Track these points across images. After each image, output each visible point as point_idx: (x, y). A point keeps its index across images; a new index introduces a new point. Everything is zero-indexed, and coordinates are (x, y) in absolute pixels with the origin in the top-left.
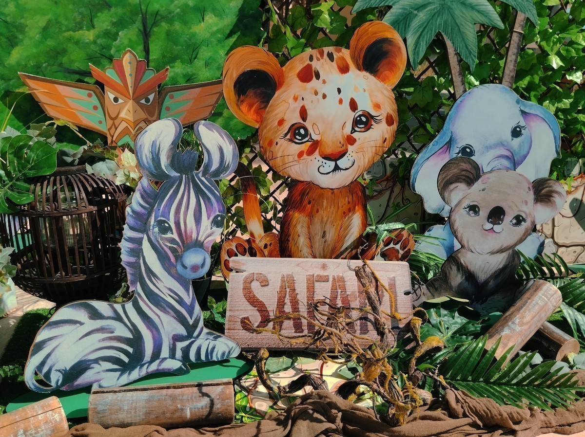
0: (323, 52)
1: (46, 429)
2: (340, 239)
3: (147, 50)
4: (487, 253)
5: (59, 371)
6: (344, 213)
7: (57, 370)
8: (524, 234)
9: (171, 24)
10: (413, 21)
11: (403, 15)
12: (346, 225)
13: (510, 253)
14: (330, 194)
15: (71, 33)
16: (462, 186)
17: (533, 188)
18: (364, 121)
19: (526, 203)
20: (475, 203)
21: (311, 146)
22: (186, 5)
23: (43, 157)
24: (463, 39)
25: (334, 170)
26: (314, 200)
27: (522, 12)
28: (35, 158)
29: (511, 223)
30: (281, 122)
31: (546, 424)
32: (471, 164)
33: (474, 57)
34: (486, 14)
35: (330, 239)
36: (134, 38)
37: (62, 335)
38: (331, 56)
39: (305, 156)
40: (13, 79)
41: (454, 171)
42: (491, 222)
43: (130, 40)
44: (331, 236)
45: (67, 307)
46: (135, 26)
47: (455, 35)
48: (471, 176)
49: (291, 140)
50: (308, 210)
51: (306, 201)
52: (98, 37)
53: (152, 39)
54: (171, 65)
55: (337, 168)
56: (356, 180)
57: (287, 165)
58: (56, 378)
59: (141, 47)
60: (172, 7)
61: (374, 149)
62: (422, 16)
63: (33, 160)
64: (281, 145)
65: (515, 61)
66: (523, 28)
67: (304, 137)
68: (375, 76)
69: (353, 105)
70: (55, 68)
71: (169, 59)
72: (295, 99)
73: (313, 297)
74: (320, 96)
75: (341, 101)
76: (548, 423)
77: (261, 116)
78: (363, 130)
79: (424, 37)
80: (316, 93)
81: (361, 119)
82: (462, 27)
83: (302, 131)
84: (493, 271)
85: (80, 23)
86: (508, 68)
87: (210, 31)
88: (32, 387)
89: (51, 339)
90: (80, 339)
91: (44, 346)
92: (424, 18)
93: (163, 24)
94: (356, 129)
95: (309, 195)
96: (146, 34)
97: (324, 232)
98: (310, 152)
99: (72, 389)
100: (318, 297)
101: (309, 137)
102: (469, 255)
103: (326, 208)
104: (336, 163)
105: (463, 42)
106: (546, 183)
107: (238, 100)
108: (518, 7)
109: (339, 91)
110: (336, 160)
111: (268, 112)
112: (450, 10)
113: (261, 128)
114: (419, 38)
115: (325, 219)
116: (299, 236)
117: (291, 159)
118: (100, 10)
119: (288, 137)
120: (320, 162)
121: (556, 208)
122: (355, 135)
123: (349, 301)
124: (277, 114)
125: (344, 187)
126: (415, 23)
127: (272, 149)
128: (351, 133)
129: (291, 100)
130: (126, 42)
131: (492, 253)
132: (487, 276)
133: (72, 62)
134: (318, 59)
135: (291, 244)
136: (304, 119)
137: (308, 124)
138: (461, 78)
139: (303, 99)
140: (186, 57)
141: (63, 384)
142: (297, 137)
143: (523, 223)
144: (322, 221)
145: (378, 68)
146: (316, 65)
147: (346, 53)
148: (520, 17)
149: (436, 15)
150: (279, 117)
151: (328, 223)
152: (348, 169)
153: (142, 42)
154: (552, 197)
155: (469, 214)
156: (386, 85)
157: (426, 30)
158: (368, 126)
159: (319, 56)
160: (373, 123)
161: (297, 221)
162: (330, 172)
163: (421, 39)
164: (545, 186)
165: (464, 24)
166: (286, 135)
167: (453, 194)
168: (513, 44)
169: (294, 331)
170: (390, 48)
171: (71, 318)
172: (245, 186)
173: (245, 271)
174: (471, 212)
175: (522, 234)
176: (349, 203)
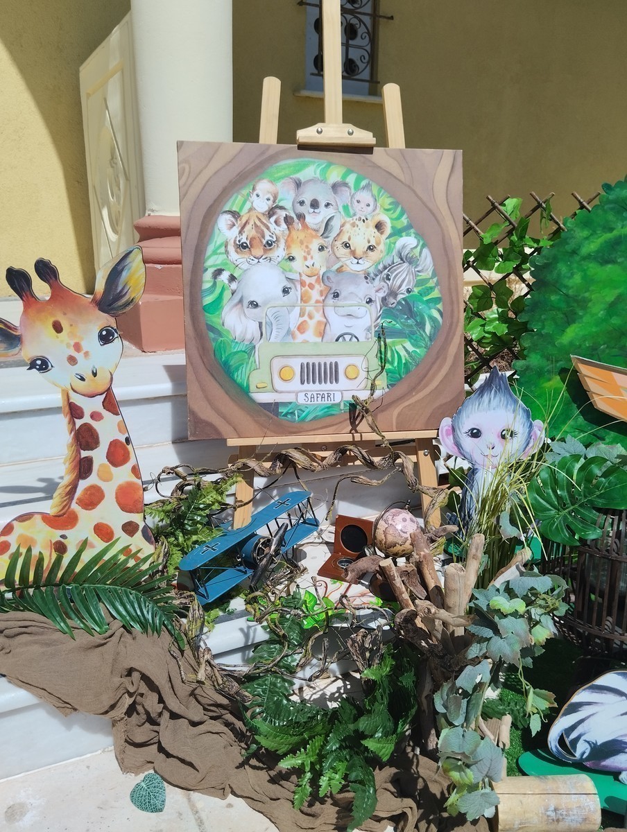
1: (577, 815)
5: (588, 742)
7: (586, 741)
23: (616, 485)
28: (607, 484)
37: (602, 703)
40: (561, 361)
45: (618, 674)
58: (582, 749)
63: (603, 487)
88: (554, 749)
89: (589, 704)
90: (622, 715)
91: (580, 709)
99: (596, 768)
141: (588, 759)
171: (618, 688)
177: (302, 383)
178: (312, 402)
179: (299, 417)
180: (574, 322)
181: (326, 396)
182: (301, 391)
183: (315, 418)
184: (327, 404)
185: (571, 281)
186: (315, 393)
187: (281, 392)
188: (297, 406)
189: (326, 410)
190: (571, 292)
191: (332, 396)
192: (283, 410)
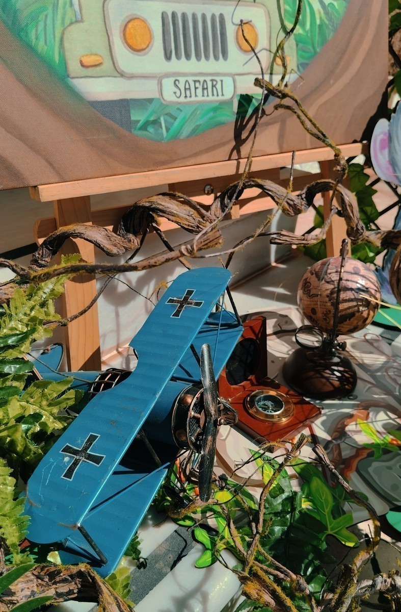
177: (168, 57)
178: (188, 99)
179: (168, 130)
181: (210, 84)
182: (167, 75)
183: (194, 131)
184: (211, 102)
186: (191, 79)
187: (132, 77)
188: (164, 106)
189: (211, 114)
191: (219, 86)
192: (138, 116)
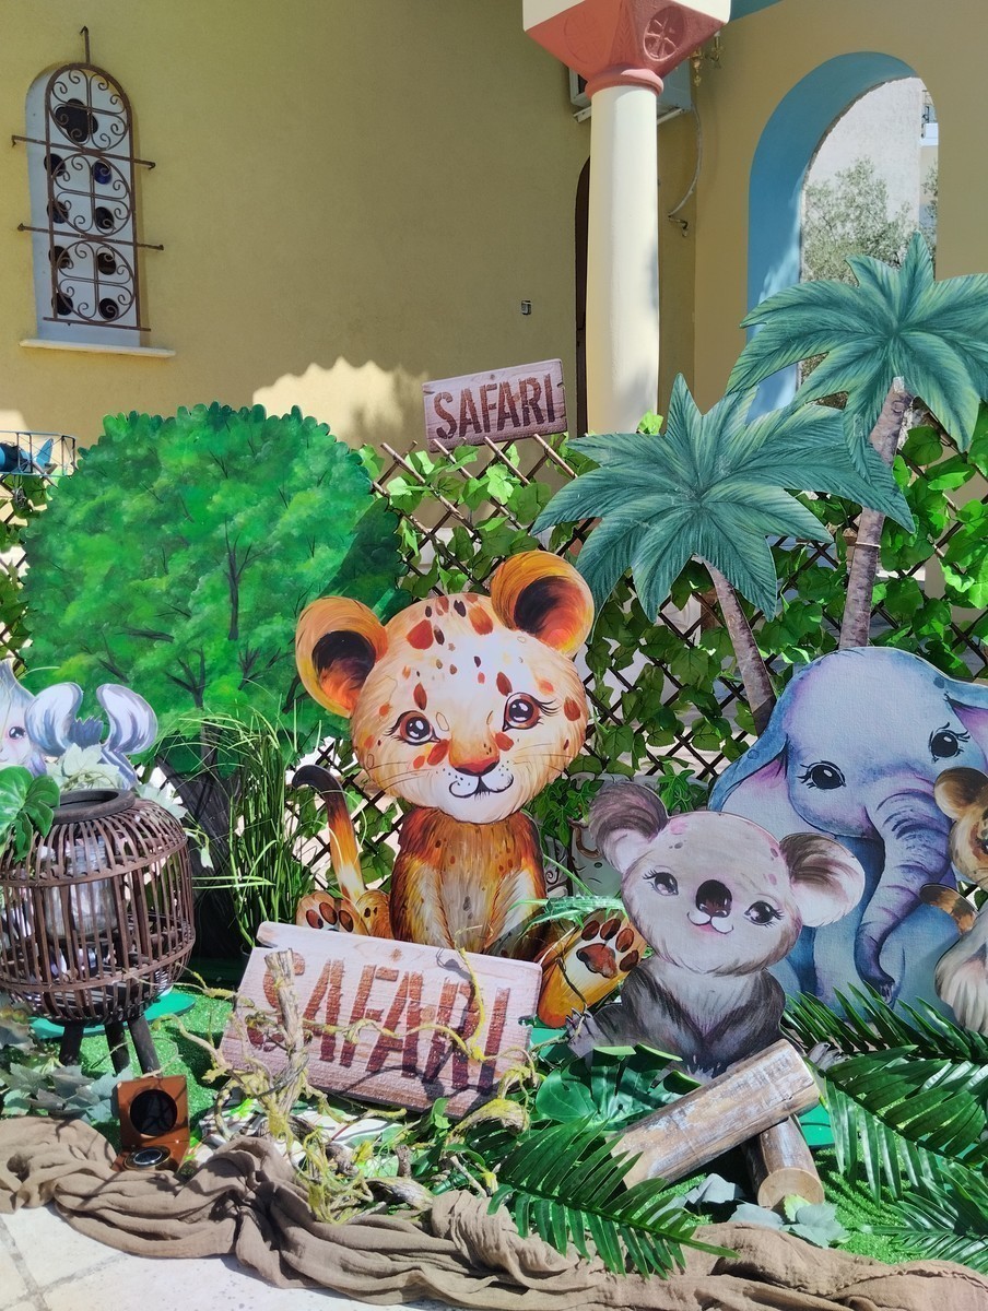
0: (447, 601)
2: (497, 916)
3: (235, 601)
4: (708, 972)
6: (501, 868)
8: (782, 943)
9: (268, 563)
10: (642, 541)
11: (622, 532)
12: (506, 890)
13: (757, 978)
14: (473, 832)
15: (139, 581)
16: (634, 836)
17: (783, 852)
18: (526, 711)
19: (774, 880)
20: (666, 870)
21: (435, 749)
22: (289, 535)
24: (745, 566)
25: (478, 791)
26: (445, 840)
27: (872, 508)
29: (749, 917)
30: (385, 710)
31: (606, 1297)
32: (646, 798)
33: (771, 597)
34: (789, 519)
35: (478, 914)
36: (218, 585)
38: (460, 608)
39: (426, 764)
41: (615, 807)
42: (704, 910)
43: (213, 587)
44: (480, 906)
46: (220, 568)
47: (726, 559)
48: (650, 820)
49: (401, 738)
50: (436, 857)
51: (431, 842)
52: (172, 585)
53: (242, 584)
54: (268, 620)
55: (481, 788)
56: (518, 811)
57: (397, 779)
59: (227, 597)
60: (269, 539)
61: (547, 759)
62: (659, 530)
64: (386, 746)
65: (866, 601)
66: (879, 537)
67: (422, 733)
68: (538, 637)
69: (504, 685)
70: (118, 628)
71: (264, 614)
72: (406, 674)
73: (364, 1004)
74: (446, 669)
75: (481, 678)
76: (609, 1295)
77: (354, 701)
78: (524, 725)
79: (665, 563)
80: (439, 665)
81: (518, 707)
82: (740, 544)
83: (420, 725)
84: (728, 1010)
85: (150, 568)
86: (851, 615)
87: (324, 569)
92: (663, 533)
93: (257, 563)
94: (512, 723)
95: (438, 830)
96: (234, 579)
97: (467, 900)
98: (435, 758)
100: (371, 1005)
101: (431, 734)
102: (671, 971)
103: (468, 855)
104: (480, 779)
105: (745, 571)
106: (809, 845)
107: (318, 676)
108: (862, 500)
109: (478, 661)
110: (480, 774)
111: (364, 694)
112: (713, 516)
113: (354, 718)
114: (655, 567)
115: (467, 876)
116: (423, 901)
117: (403, 768)
118: (175, 550)
119: (397, 733)
120: (453, 775)
121: (845, 897)
122: (510, 734)
123: (420, 1020)
124: (378, 697)
125: (497, 822)
126: (646, 544)
127: (372, 751)
128: (504, 730)
129: (399, 676)
130: (208, 591)
131: (719, 973)
132: (716, 1018)
133: (138, 620)
134: (440, 613)
135: (410, 915)
136: (422, 705)
137: (428, 713)
138: (747, 634)
139: (418, 674)
140: (288, 608)
142: (412, 733)
143: (774, 919)
144: (461, 880)
145: (544, 624)
146: (436, 621)
147: (485, 602)
148: (868, 520)
149: (686, 528)
150: (381, 702)
151: (473, 883)
152: (503, 790)
153: (230, 590)
154: (831, 873)
155: (657, 890)
156: (560, 652)
157: (668, 553)
158: (532, 720)
159: (441, 609)
160: (541, 714)
161: (418, 873)
162: (470, 795)
163: (660, 568)
164: (808, 850)
165: (743, 539)
166: (394, 729)
167: (619, 849)
168: (857, 570)
169: (320, 1056)
170: (561, 592)
172: (332, 808)
173: (276, 946)
174: (660, 886)
175: (777, 942)
176: (508, 850)
180: (73, 599)
185: (64, 554)
190: (65, 567)
